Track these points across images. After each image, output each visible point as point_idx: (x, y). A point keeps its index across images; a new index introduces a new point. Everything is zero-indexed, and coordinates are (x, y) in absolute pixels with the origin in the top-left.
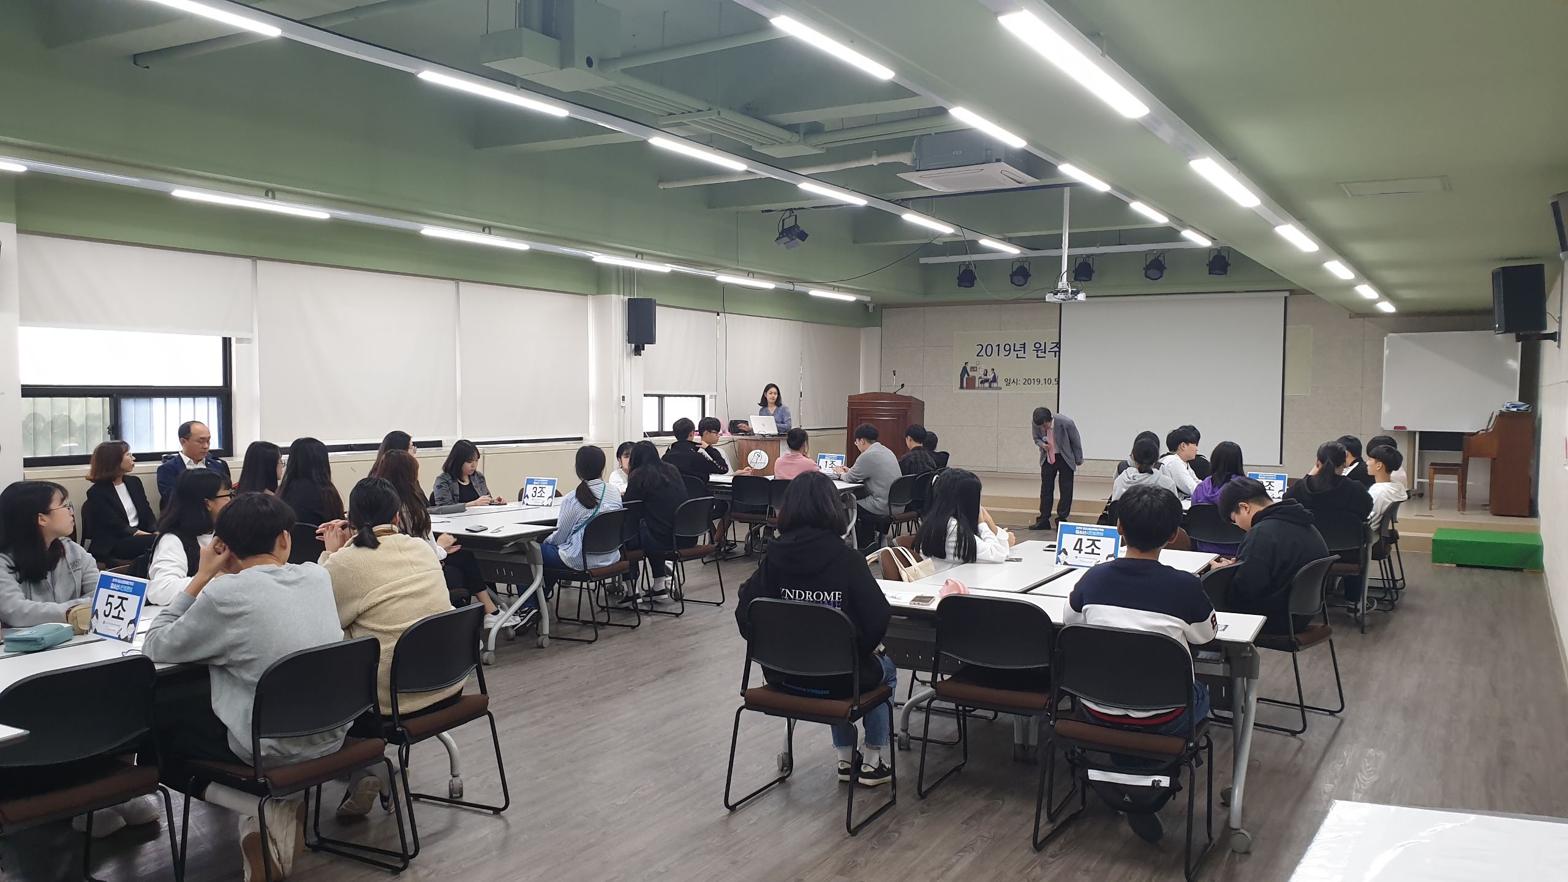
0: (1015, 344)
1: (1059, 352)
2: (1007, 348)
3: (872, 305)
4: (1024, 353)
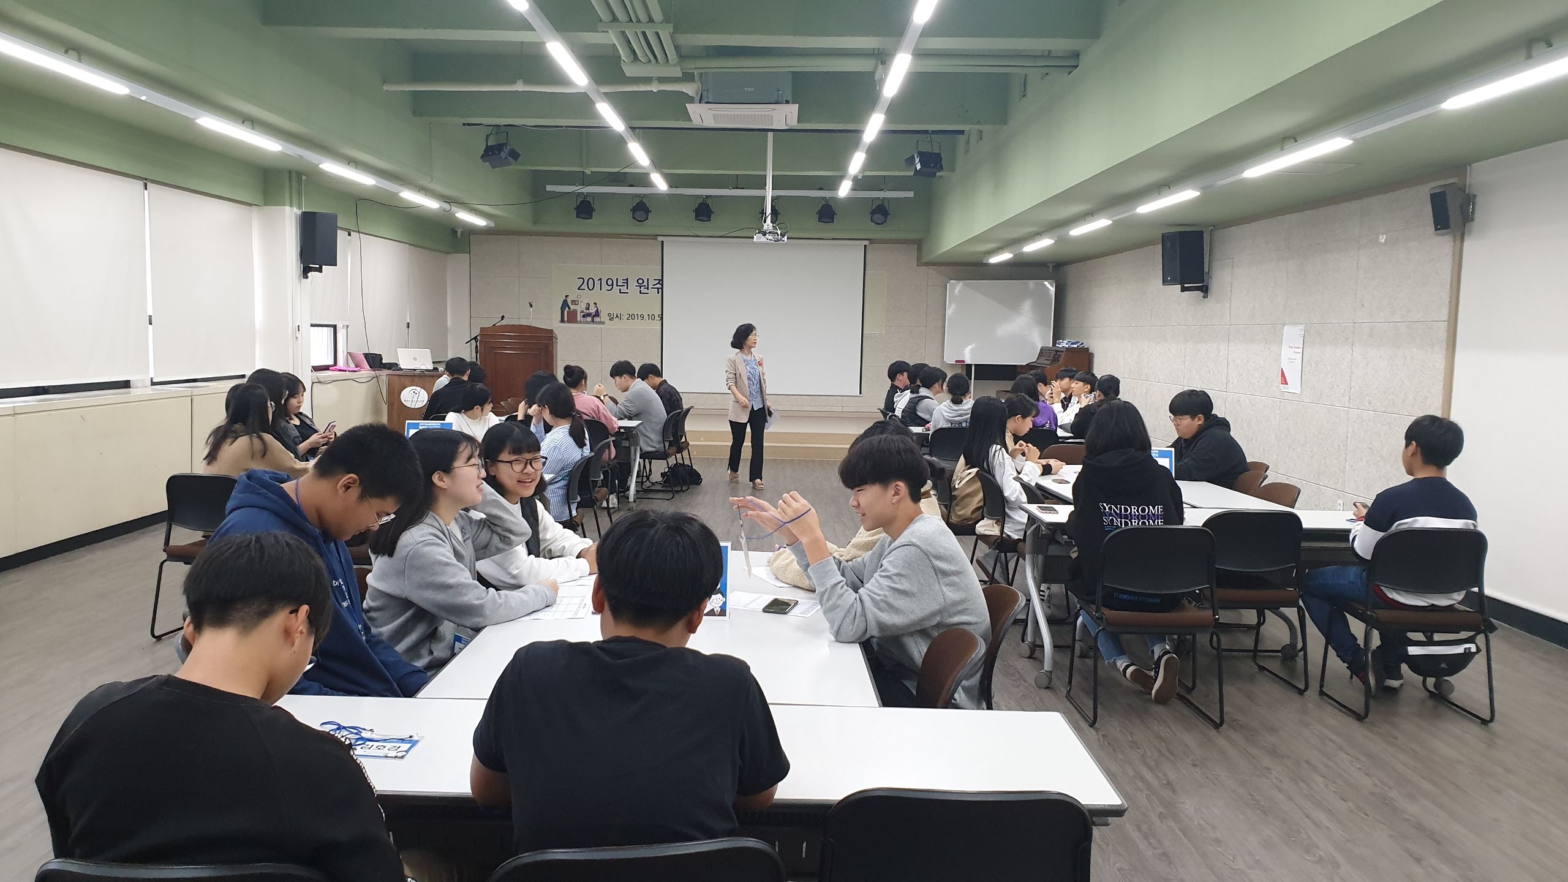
0: (617, 279)
1: (662, 288)
2: (610, 282)
3: (461, 230)
4: (627, 289)
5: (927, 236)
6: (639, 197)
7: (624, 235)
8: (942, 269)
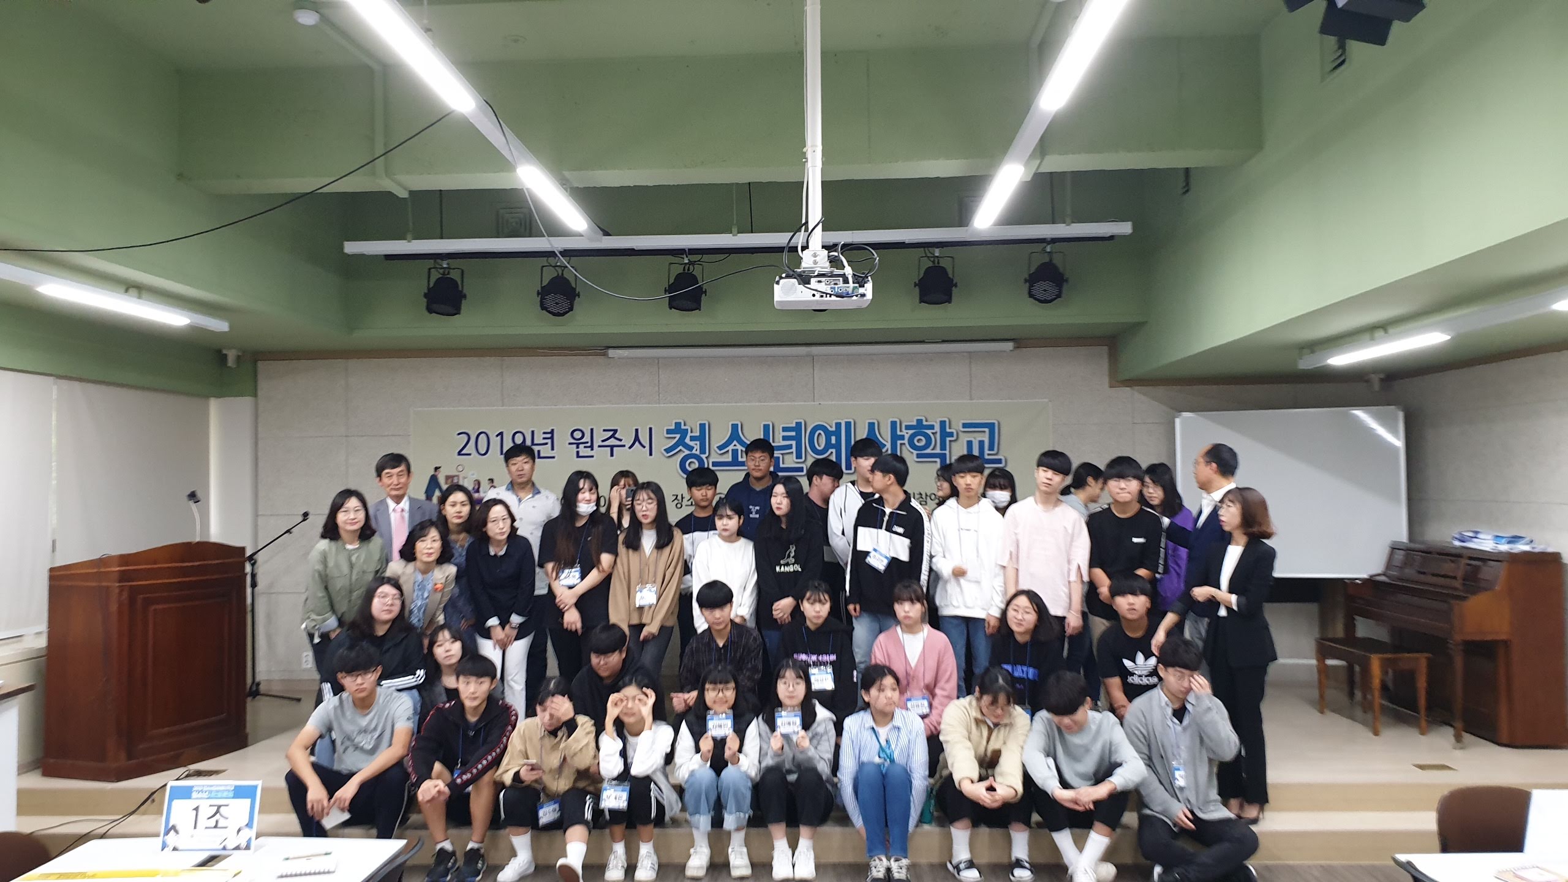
0: (533, 432)
3: (234, 352)
4: (553, 449)
5: (1147, 322)
6: (553, 267)
7: (543, 348)
8: (1161, 390)
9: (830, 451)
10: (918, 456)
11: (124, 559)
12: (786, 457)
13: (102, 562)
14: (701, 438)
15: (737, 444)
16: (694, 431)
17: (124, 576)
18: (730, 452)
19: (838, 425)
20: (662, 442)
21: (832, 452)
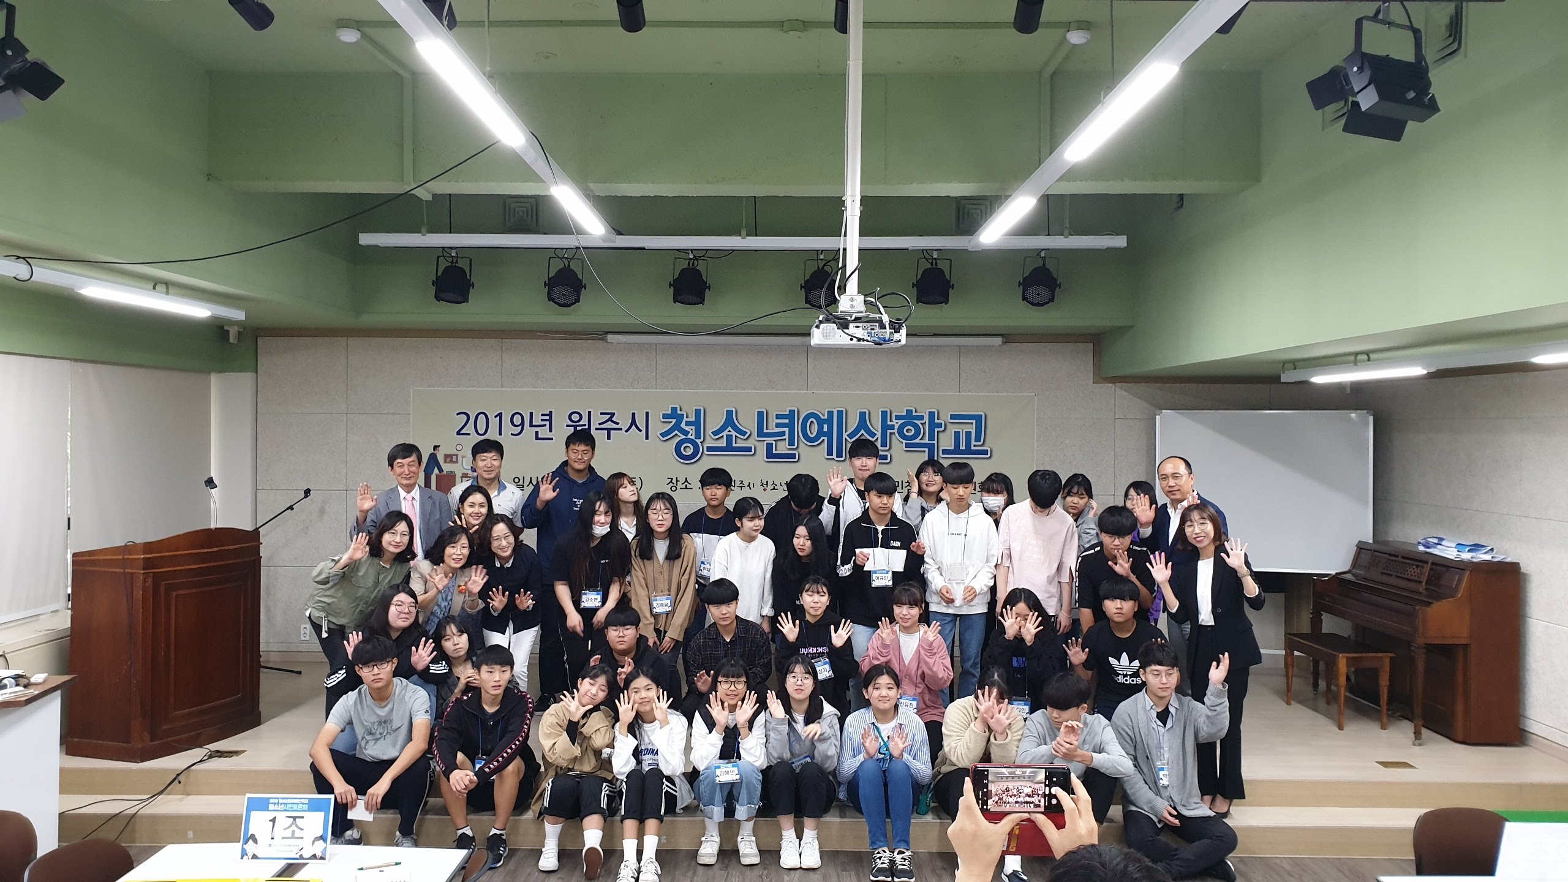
0: (531, 414)
2: (517, 420)
3: (236, 328)
4: (551, 431)
5: (1132, 327)
6: (561, 259)
7: (541, 332)
8: (1142, 388)
9: (822, 438)
10: (907, 445)
11: (148, 547)
12: (779, 443)
13: (126, 549)
14: (696, 424)
15: (731, 430)
16: (690, 416)
17: (148, 564)
18: (725, 437)
19: (830, 413)
20: (658, 427)
21: (824, 440)
